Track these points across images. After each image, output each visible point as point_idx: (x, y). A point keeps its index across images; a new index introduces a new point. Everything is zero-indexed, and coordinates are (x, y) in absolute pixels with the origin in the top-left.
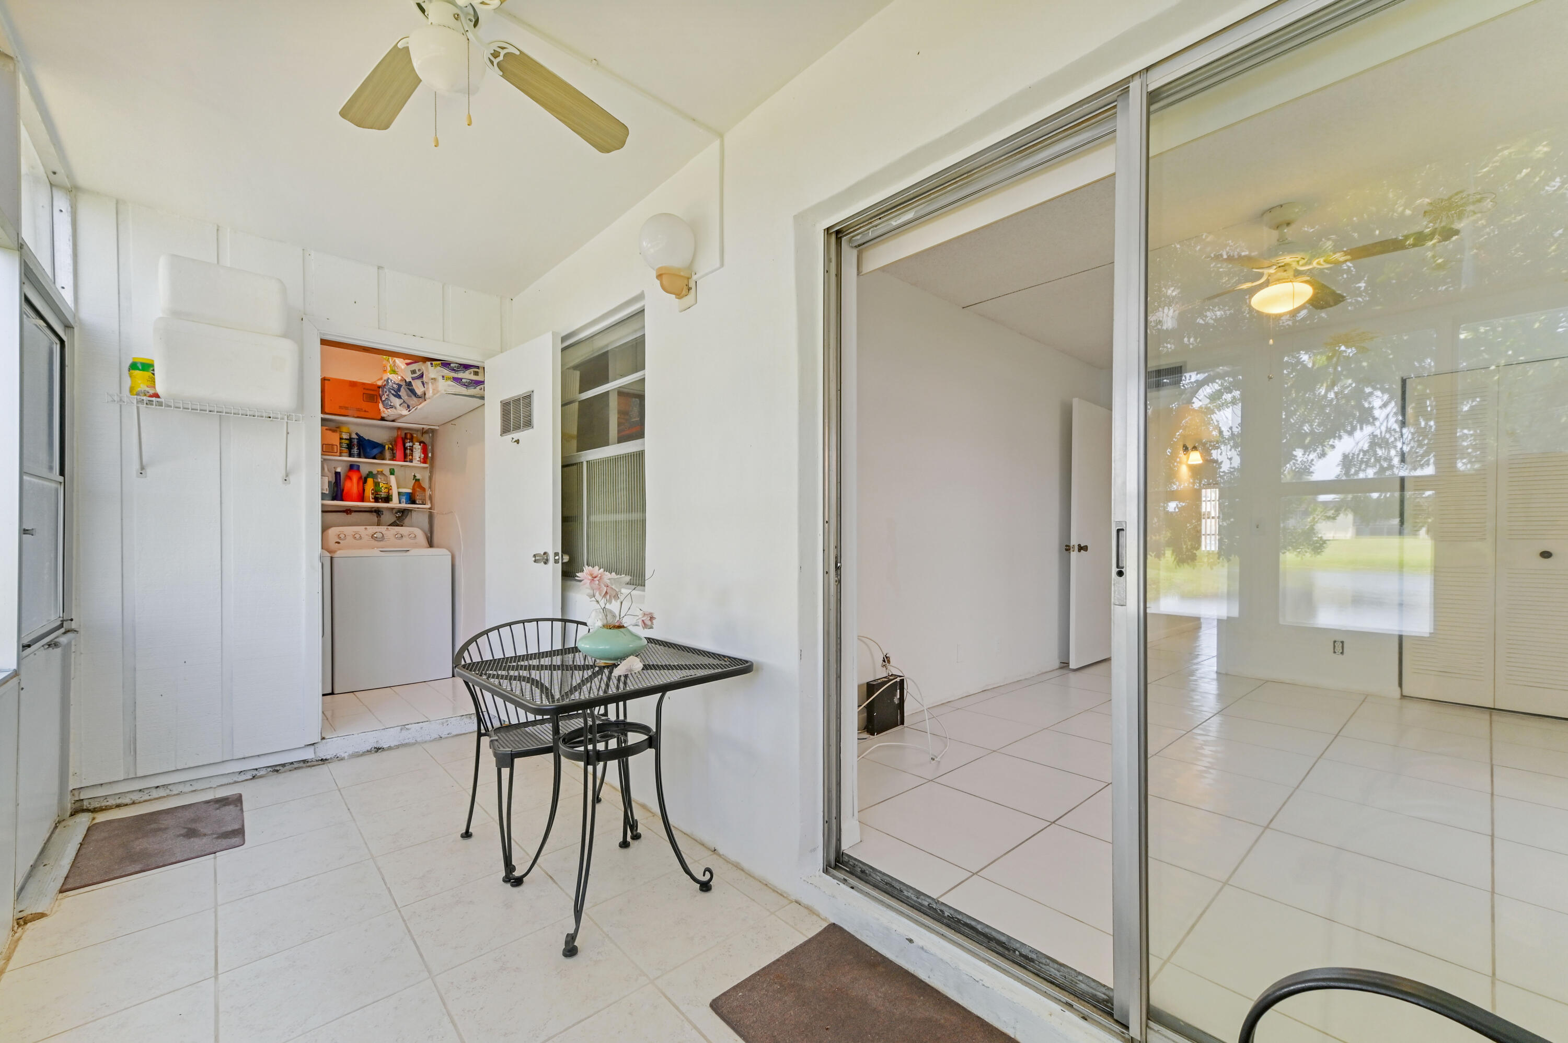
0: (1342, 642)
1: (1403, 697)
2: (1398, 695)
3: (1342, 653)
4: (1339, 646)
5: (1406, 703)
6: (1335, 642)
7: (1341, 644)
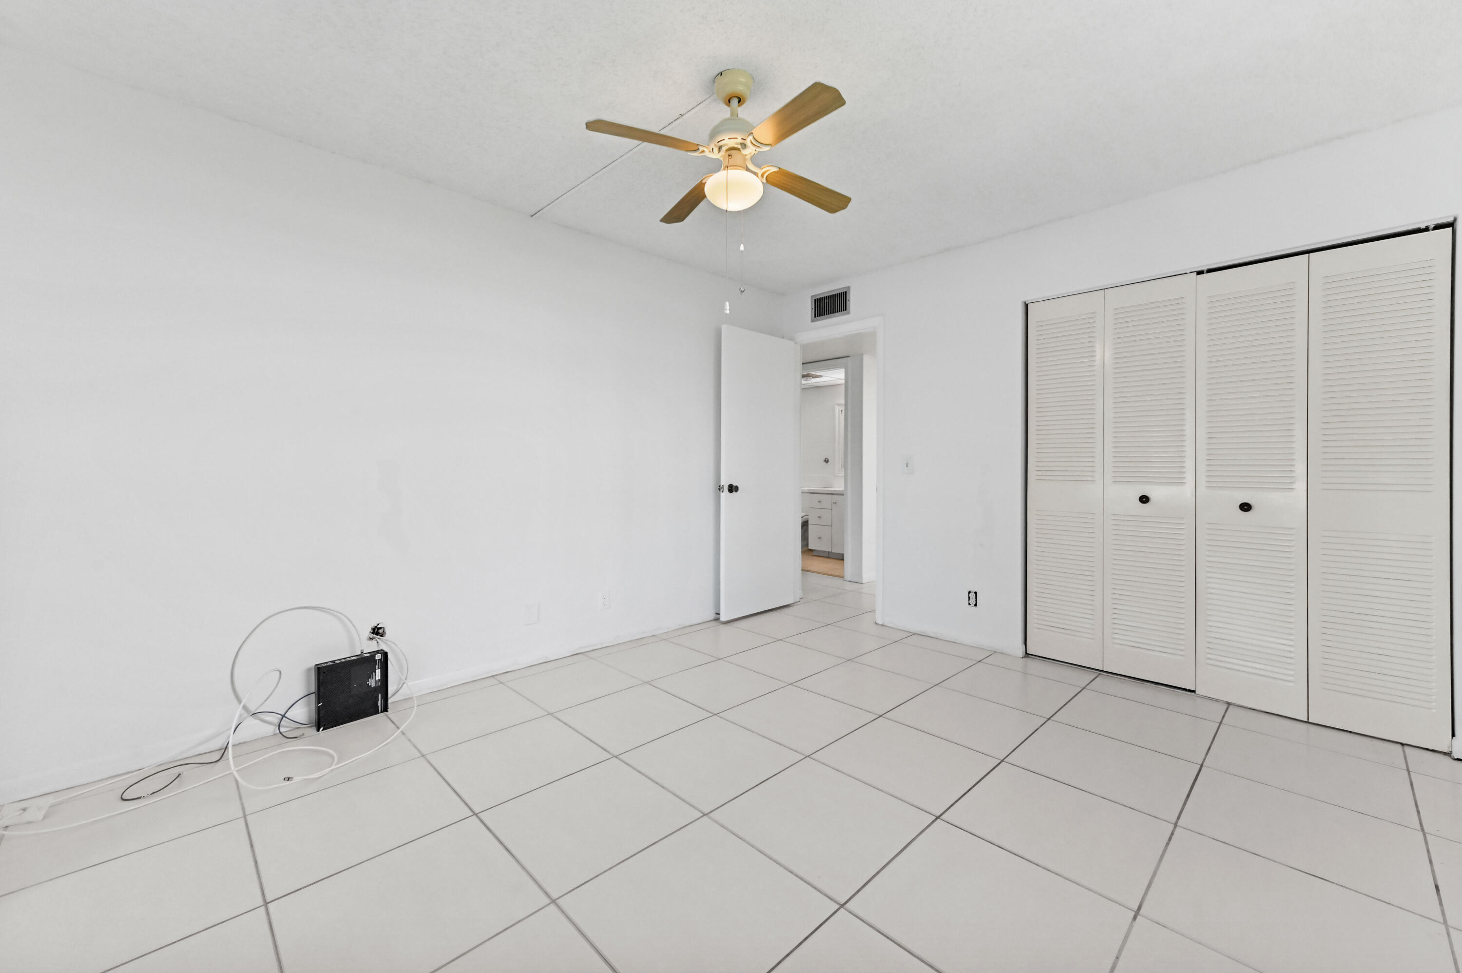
0: (976, 593)
1: (1027, 655)
2: (1020, 652)
3: (976, 605)
4: (973, 595)
5: (1030, 662)
6: (969, 592)
7: (975, 595)
